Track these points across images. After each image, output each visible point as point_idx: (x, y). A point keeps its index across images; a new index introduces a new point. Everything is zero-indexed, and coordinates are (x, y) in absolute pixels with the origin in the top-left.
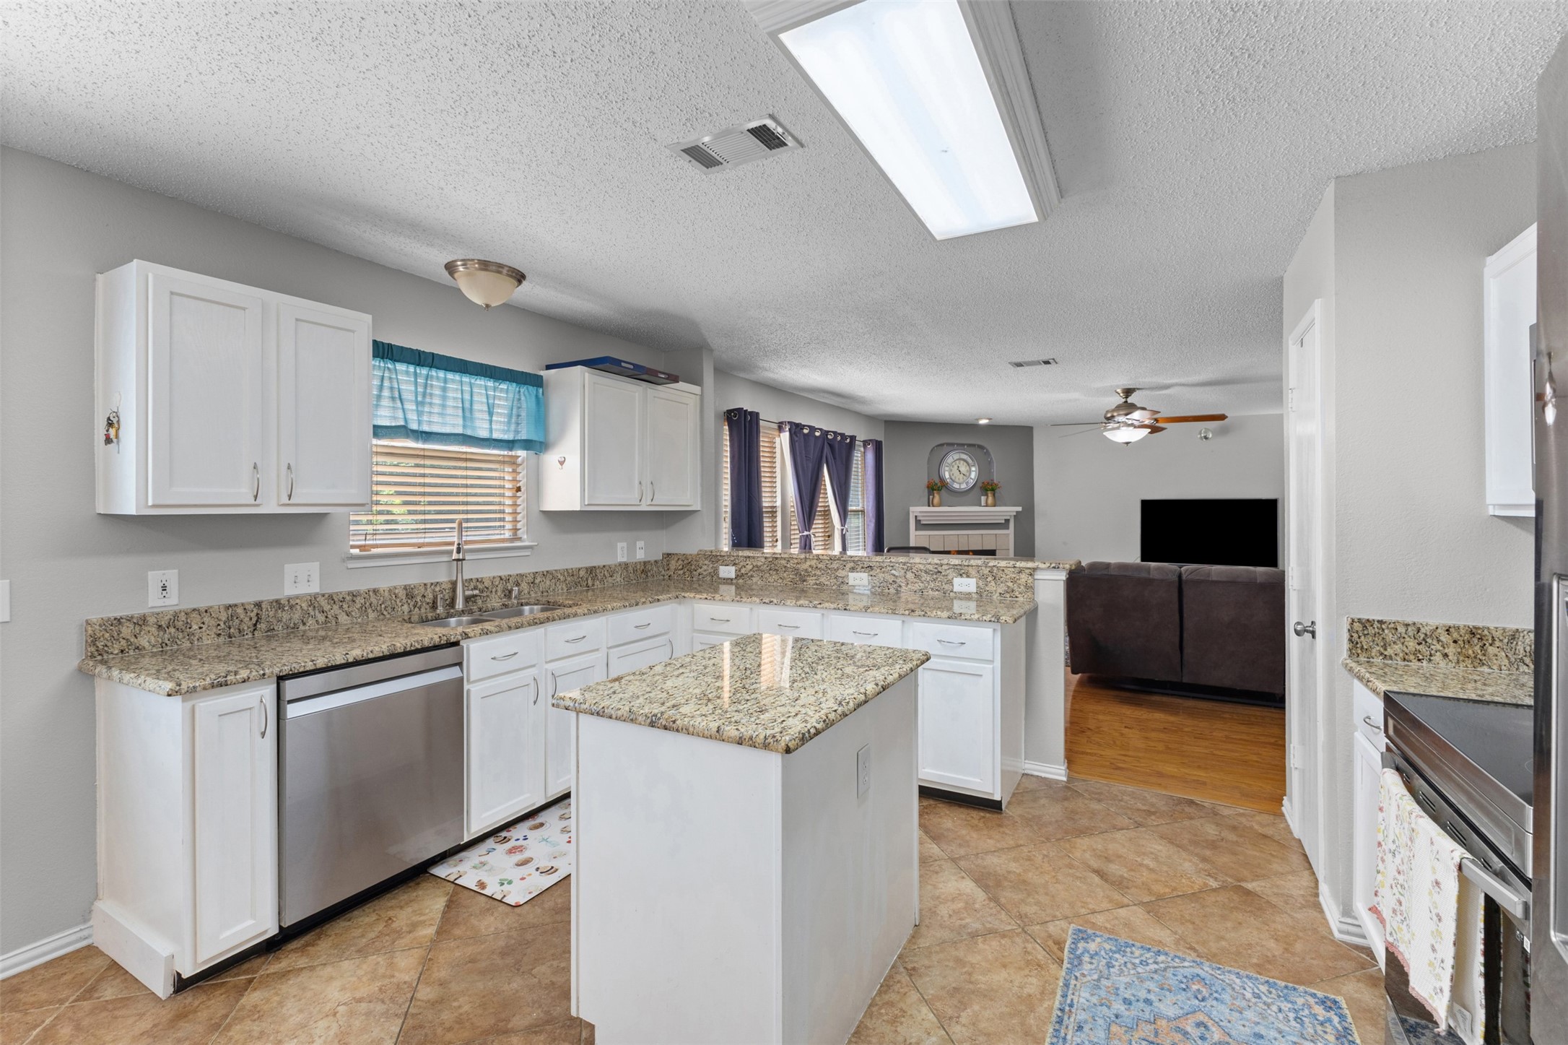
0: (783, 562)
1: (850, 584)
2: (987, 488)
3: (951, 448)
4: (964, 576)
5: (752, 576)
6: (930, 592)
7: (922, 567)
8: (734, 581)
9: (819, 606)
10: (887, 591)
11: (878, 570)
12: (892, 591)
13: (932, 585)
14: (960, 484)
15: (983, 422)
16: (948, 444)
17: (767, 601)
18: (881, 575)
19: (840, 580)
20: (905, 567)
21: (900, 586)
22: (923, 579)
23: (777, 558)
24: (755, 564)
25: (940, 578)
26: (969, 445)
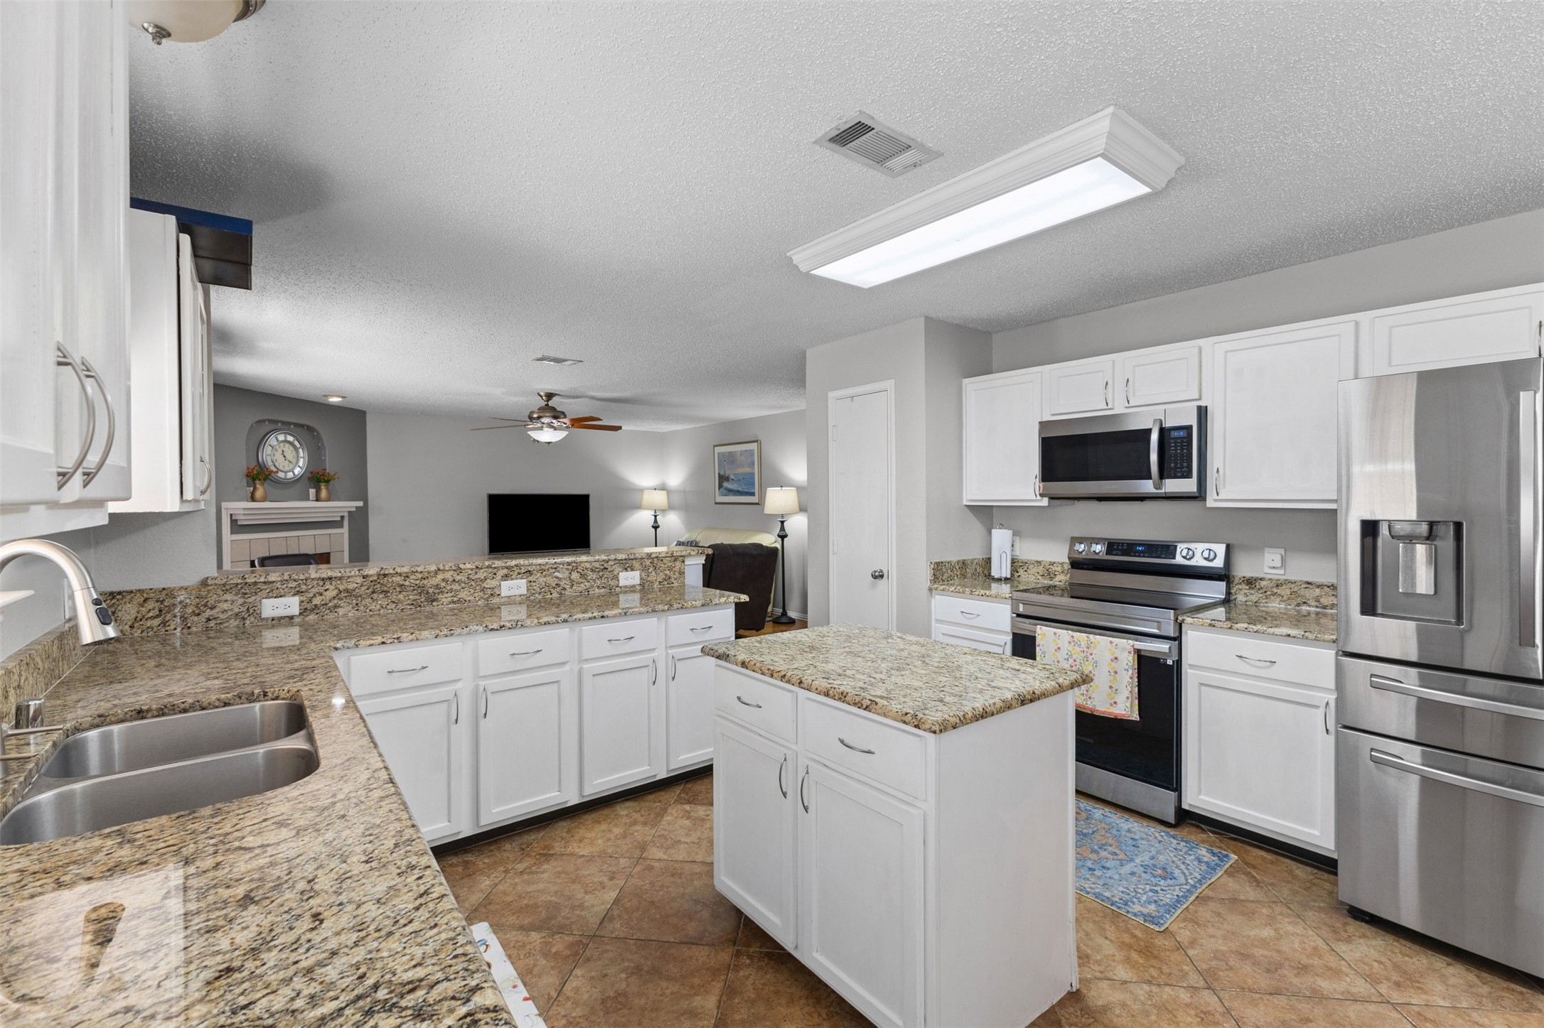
0: (398, 579)
1: (503, 595)
2: (317, 479)
3: (273, 427)
4: (629, 569)
5: (336, 606)
6: (597, 591)
7: (588, 565)
8: (297, 620)
9: (570, 619)
10: (549, 596)
11: (539, 575)
12: (555, 595)
13: (598, 582)
14: (286, 472)
15: (334, 400)
16: (271, 421)
17: (495, 626)
18: (542, 579)
19: (489, 592)
20: (570, 567)
21: (564, 589)
22: (590, 577)
23: (385, 575)
24: (342, 588)
25: (606, 574)
26: (296, 425)
